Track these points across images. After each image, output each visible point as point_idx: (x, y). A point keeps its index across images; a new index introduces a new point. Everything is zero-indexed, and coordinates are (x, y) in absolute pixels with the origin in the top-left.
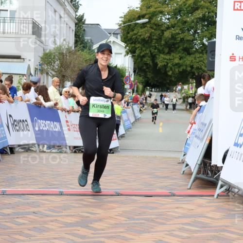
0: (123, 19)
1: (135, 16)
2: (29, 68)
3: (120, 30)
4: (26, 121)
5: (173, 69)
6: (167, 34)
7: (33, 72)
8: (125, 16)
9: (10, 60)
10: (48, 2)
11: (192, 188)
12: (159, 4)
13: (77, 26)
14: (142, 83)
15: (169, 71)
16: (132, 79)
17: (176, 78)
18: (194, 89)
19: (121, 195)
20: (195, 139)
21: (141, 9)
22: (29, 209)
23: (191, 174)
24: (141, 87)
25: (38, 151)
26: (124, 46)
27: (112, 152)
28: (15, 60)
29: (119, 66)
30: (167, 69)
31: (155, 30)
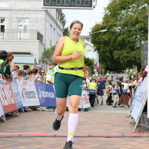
0: (92, 30)
1: (99, 27)
2: (35, 60)
3: (90, 36)
4: (34, 92)
5: (123, 59)
6: (120, 38)
7: (38, 62)
8: (93, 28)
9: (24, 55)
10: (46, 20)
11: (135, 132)
12: (114, 20)
13: (64, 34)
14: (104, 68)
15: (121, 61)
16: (98, 66)
17: (125, 65)
18: (136, 72)
19: (92, 136)
20: (137, 102)
21: (103, 23)
22: (35, 145)
23: (135, 123)
24: (103, 70)
25: (41, 110)
26: (93, 46)
27: (86, 110)
28: (27, 55)
29: (90, 58)
30: (120, 60)
31: (112, 36)
